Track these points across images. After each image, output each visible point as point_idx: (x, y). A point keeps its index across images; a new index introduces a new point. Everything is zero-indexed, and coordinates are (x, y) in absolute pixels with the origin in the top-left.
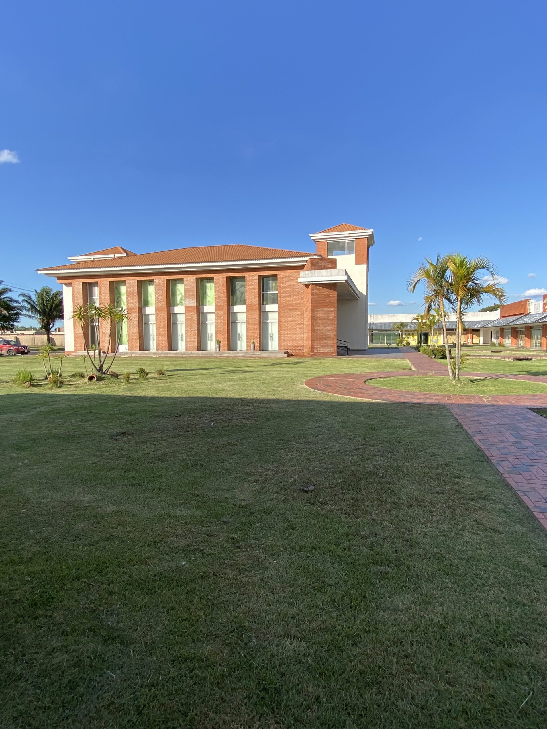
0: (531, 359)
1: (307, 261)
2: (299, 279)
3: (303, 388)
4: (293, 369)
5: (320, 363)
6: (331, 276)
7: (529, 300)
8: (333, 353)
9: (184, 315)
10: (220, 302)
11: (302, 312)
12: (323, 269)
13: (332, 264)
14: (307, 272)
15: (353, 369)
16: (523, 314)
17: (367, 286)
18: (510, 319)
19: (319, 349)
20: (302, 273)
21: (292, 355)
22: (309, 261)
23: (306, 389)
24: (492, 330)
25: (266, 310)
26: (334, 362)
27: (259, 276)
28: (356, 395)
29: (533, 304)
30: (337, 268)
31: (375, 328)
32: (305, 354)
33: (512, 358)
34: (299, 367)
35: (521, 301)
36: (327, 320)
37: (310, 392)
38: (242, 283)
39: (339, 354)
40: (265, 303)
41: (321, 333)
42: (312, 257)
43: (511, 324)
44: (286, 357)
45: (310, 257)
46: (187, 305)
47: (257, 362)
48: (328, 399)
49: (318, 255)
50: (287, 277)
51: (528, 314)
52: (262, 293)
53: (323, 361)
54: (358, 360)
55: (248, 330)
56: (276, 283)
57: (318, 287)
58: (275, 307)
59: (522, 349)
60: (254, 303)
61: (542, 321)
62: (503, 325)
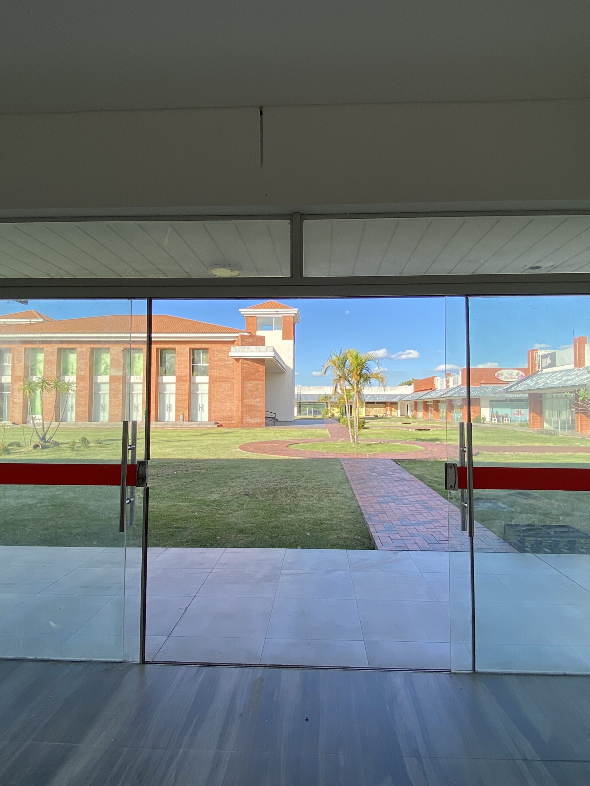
0: (430, 430)
1: (237, 337)
2: (230, 353)
3: (237, 451)
4: (225, 438)
5: (249, 433)
6: (260, 352)
7: (435, 377)
8: (261, 424)
9: (108, 385)
11: (232, 384)
12: (253, 345)
13: (261, 341)
14: (237, 347)
15: (279, 437)
16: (431, 389)
17: (294, 360)
18: (422, 393)
19: (248, 420)
20: (233, 349)
21: (222, 426)
22: (240, 337)
23: (240, 452)
24: (408, 403)
25: (197, 381)
26: (262, 431)
27: (190, 349)
28: (279, 454)
29: (439, 381)
30: (266, 345)
31: (303, 399)
32: (235, 425)
33: (414, 429)
34: (230, 436)
35: (429, 378)
36: (256, 393)
37: (243, 454)
38: (172, 354)
39: (267, 425)
40: (195, 374)
41: (250, 405)
42: (242, 334)
43: (422, 398)
44: (216, 428)
45: (240, 334)
46: (113, 375)
47: (188, 432)
48: (258, 458)
49: (248, 333)
50: (217, 351)
51: (435, 390)
52: (192, 364)
53: (252, 431)
54: (284, 430)
55: (177, 401)
56: (207, 356)
57: (247, 362)
58: (206, 379)
59: (427, 421)
60: (184, 374)
61: (445, 396)
62: (416, 399)
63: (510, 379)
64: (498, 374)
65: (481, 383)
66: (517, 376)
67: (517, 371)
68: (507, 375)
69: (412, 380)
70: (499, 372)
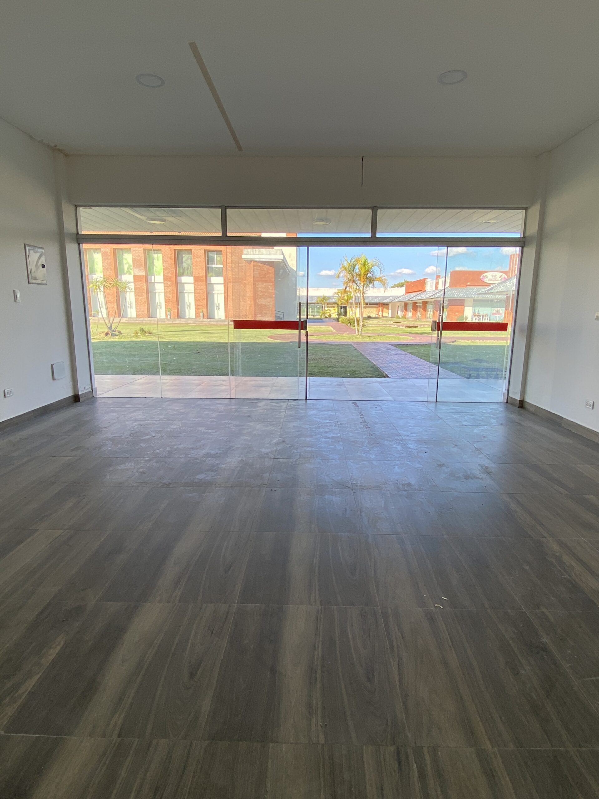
0: (418, 327)
2: (242, 255)
6: (270, 254)
7: (426, 279)
10: (168, 273)
11: (245, 285)
12: (263, 248)
14: (249, 250)
16: (421, 291)
17: (297, 263)
18: (412, 295)
19: (260, 318)
20: (245, 251)
24: (398, 304)
25: (212, 282)
27: (205, 250)
29: (429, 283)
33: (405, 326)
35: (420, 280)
36: (266, 293)
38: (188, 256)
40: (211, 275)
41: (262, 304)
43: (412, 299)
46: (136, 274)
51: (425, 291)
52: (207, 266)
55: (196, 300)
56: (220, 257)
57: (259, 264)
58: (221, 280)
59: (415, 320)
60: (201, 275)
61: (433, 297)
62: (407, 300)
63: (494, 281)
64: (483, 276)
65: (467, 285)
66: (500, 279)
67: (501, 274)
68: (491, 278)
69: (404, 281)
70: (484, 275)
